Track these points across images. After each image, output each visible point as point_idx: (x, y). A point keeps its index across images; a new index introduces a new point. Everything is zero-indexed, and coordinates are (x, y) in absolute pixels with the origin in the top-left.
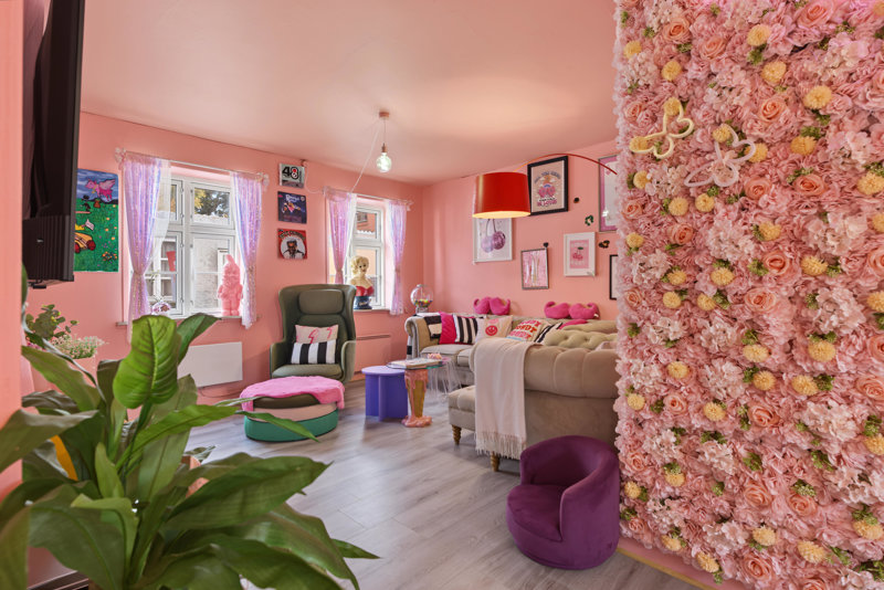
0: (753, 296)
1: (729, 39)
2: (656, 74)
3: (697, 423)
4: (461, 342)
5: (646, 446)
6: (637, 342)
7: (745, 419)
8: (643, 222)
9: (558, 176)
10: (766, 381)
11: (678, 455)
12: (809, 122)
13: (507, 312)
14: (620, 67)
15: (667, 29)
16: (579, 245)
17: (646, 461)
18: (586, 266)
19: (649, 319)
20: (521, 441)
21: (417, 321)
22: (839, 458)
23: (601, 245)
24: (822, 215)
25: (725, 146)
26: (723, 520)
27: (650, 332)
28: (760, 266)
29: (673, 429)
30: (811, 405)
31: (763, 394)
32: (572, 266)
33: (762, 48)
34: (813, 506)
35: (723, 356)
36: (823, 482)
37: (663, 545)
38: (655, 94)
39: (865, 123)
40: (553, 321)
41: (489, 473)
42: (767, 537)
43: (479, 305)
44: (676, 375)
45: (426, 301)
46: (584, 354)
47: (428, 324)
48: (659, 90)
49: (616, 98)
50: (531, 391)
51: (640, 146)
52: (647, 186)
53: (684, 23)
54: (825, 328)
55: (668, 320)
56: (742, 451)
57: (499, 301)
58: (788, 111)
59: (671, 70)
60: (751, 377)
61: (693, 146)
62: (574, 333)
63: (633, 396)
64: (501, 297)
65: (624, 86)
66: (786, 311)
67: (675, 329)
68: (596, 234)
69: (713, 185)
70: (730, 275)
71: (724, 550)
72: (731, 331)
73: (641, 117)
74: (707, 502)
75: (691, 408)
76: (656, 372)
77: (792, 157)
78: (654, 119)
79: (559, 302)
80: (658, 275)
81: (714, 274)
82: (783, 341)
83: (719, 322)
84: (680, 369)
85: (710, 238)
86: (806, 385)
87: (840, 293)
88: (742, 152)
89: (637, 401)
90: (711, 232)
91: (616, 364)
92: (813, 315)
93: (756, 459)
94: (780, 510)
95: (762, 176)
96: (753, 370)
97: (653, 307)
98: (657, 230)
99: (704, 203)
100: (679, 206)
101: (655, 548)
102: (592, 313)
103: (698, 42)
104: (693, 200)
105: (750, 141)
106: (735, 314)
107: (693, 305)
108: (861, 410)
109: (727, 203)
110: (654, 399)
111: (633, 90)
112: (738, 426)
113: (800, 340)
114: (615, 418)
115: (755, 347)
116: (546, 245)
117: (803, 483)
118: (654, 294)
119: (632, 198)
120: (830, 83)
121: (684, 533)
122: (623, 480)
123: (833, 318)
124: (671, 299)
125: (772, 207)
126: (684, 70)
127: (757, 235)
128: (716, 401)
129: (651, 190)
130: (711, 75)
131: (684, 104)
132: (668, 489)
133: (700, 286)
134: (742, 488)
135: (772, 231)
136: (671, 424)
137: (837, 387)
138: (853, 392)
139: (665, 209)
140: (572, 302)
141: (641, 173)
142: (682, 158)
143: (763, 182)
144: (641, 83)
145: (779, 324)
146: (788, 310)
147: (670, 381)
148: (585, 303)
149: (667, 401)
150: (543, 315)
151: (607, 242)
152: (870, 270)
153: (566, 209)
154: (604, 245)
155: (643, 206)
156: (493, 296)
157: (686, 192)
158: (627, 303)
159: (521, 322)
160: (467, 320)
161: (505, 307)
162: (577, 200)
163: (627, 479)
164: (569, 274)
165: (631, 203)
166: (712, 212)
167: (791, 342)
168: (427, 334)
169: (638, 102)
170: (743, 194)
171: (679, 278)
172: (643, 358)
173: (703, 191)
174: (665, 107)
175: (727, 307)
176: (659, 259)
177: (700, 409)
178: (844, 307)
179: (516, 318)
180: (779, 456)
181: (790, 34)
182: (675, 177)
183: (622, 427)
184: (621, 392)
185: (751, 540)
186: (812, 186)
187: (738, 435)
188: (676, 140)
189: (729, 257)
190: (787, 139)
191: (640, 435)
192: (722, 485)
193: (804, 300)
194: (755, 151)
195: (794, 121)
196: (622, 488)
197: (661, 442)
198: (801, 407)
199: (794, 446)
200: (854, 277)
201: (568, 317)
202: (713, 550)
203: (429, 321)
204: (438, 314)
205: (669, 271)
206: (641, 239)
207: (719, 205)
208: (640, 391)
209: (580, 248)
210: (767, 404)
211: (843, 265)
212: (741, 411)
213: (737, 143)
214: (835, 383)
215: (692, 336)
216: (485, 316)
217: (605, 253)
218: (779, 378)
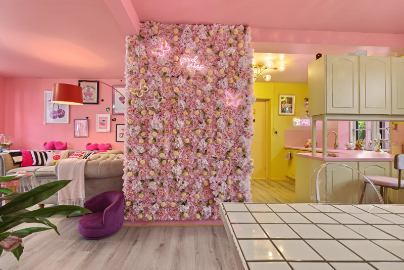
0: (162, 139)
1: (158, 67)
2: (138, 70)
3: (148, 177)
4: (37, 164)
5: (133, 188)
6: (131, 155)
7: (159, 174)
8: (133, 116)
9: (94, 89)
10: (164, 162)
11: (142, 188)
12: (175, 96)
13: (65, 148)
14: (127, 63)
15: (142, 58)
16: (103, 119)
17: (133, 193)
18: (106, 128)
19: (134, 147)
20: (83, 200)
21: (3, 155)
22: (179, 179)
23: (113, 120)
24: (177, 119)
25: (156, 97)
26: (153, 204)
27: (135, 151)
28: (164, 131)
29: (141, 181)
30: (173, 167)
31: (164, 166)
32: (100, 128)
33: (165, 73)
34: (173, 192)
35: (155, 157)
36: (175, 186)
37: (137, 218)
38: (138, 76)
39: (185, 99)
40: (91, 151)
41: (64, 219)
42: (164, 204)
43: (47, 145)
44: (142, 164)
45: (8, 144)
46: (111, 162)
47: (12, 157)
48: (139, 75)
49: (125, 73)
50: (87, 179)
51: (133, 91)
52: (135, 105)
53: (147, 58)
54: (176, 148)
55: (140, 147)
56: (159, 183)
57: (61, 143)
58: (170, 92)
59: (143, 70)
60: (161, 162)
61: (148, 95)
62: (103, 155)
63: (129, 173)
64: (61, 141)
65: (128, 70)
66: (169, 144)
67: (142, 150)
68: (111, 115)
69: (153, 108)
70: (157, 134)
71: (153, 212)
72: (157, 149)
73: (134, 82)
74: (150, 200)
75: (146, 173)
76: (136, 164)
77: (171, 104)
78: (137, 84)
79: (93, 143)
80: (138, 133)
81: (153, 134)
82: (168, 151)
83: (154, 147)
84: (143, 162)
85: (152, 123)
86: (172, 162)
87: (179, 139)
88: (160, 100)
89: (130, 174)
90: (152, 121)
91: (123, 163)
92: (174, 144)
93: (162, 184)
94: (167, 196)
95: (164, 107)
96: (161, 160)
97: (136, 143)
98: (137, 119)
99: (151, 112)
100: (144, 112)
101: (135, 220)
102: (109, 147)
103: (150, 65)
104: (148, 111)
105: (162, 97)
106: (158, 145)
107: (147, 143)
108: (183, 167)
109: (156, 113)
110: (135, 172)
111: (131, 72)
112: (158, 176)
113: (172, 151)
114: (123, 181)
115: (162, 153)
116: (87, 118)
117: (172, 187)
118: (136, 139)
119: (130, 108)
120: (179, 87)
121: (143, 212)
122: (125, 201)
123: (178, 145)
124: (141, 141)
125: (167, 116)
126: (146, 72)
127: (163, 123)
128: (153, 170)
129: (136, 106)
130: (153, 76)
131: (146, 82)
132: (139, 200)
133: (149, 137)
134: (159, 193)
135: (166, 122)
136: (141, 179)
137: (179, 162)
138: (182, 163)
139: (140, 113)
140: (99, 143)
141: (133, 100)
142: (145, 98)
143: (165, 109)
144: (134, 71)
145: (167, 147)
146: (169, 143)
147: (140, 166)
148: (105, 143)
149: (139, 173)
150: (86, 149)
151: (115, 119)
152: (185, 133)
153: (98, 103)
154: (114, 120)
155: (134, 111)
156: (56, 140)
157: (146, 109)
158: (128, 142)
159: (73, 153)
160: (41, 153)
161: (64, 146)
162: (103, 100)
163: (127, 200)
164: (98, 131)
165: (129, 109)
166: (153, 115)
167: (170, 152)
168: (12, 162)
169: (132, 77)
170: (160, 112)
171: (143, 134)
172: (132, 160)
173: (151, 109)
174: (141, 81)
175: (156, 143)
176: (138, 128)
177: (148, 173)
178: (180, 142)
179: (71, 151)
180: (167, 182)
181: (171, 72)
182: (143, 103)
183: (125, 184)
184: (125, 172)
185: (161, 207)
186: (175, 112)
187: (158, 178)
188: (144, 92)
189: (156, 129)
190: (170, 99)
191: (131, 185)
192: (153, 194)
193: (173, 141)
194: (163, 100)
195: (172, 95)
196: (125, 204)
197: (137, 186)
198: (171, 168)
199: (170, 178)
200: (182, 135)
201: (98, 149)
202: (151, 213)
203: (12, 155)
204: (19, 151)
205: (141, 132)
206: (133, 121)
207: (154, 114)
208: (131, 171)
209: (104, 121)
210: (164, 169)
211: (181, 132)
212: (159, 171)
213: (159, 97)
214: (178, 161)
215: (147, 152)
216: (52, 151)
217: (114, 123)
218: (167, 161)
